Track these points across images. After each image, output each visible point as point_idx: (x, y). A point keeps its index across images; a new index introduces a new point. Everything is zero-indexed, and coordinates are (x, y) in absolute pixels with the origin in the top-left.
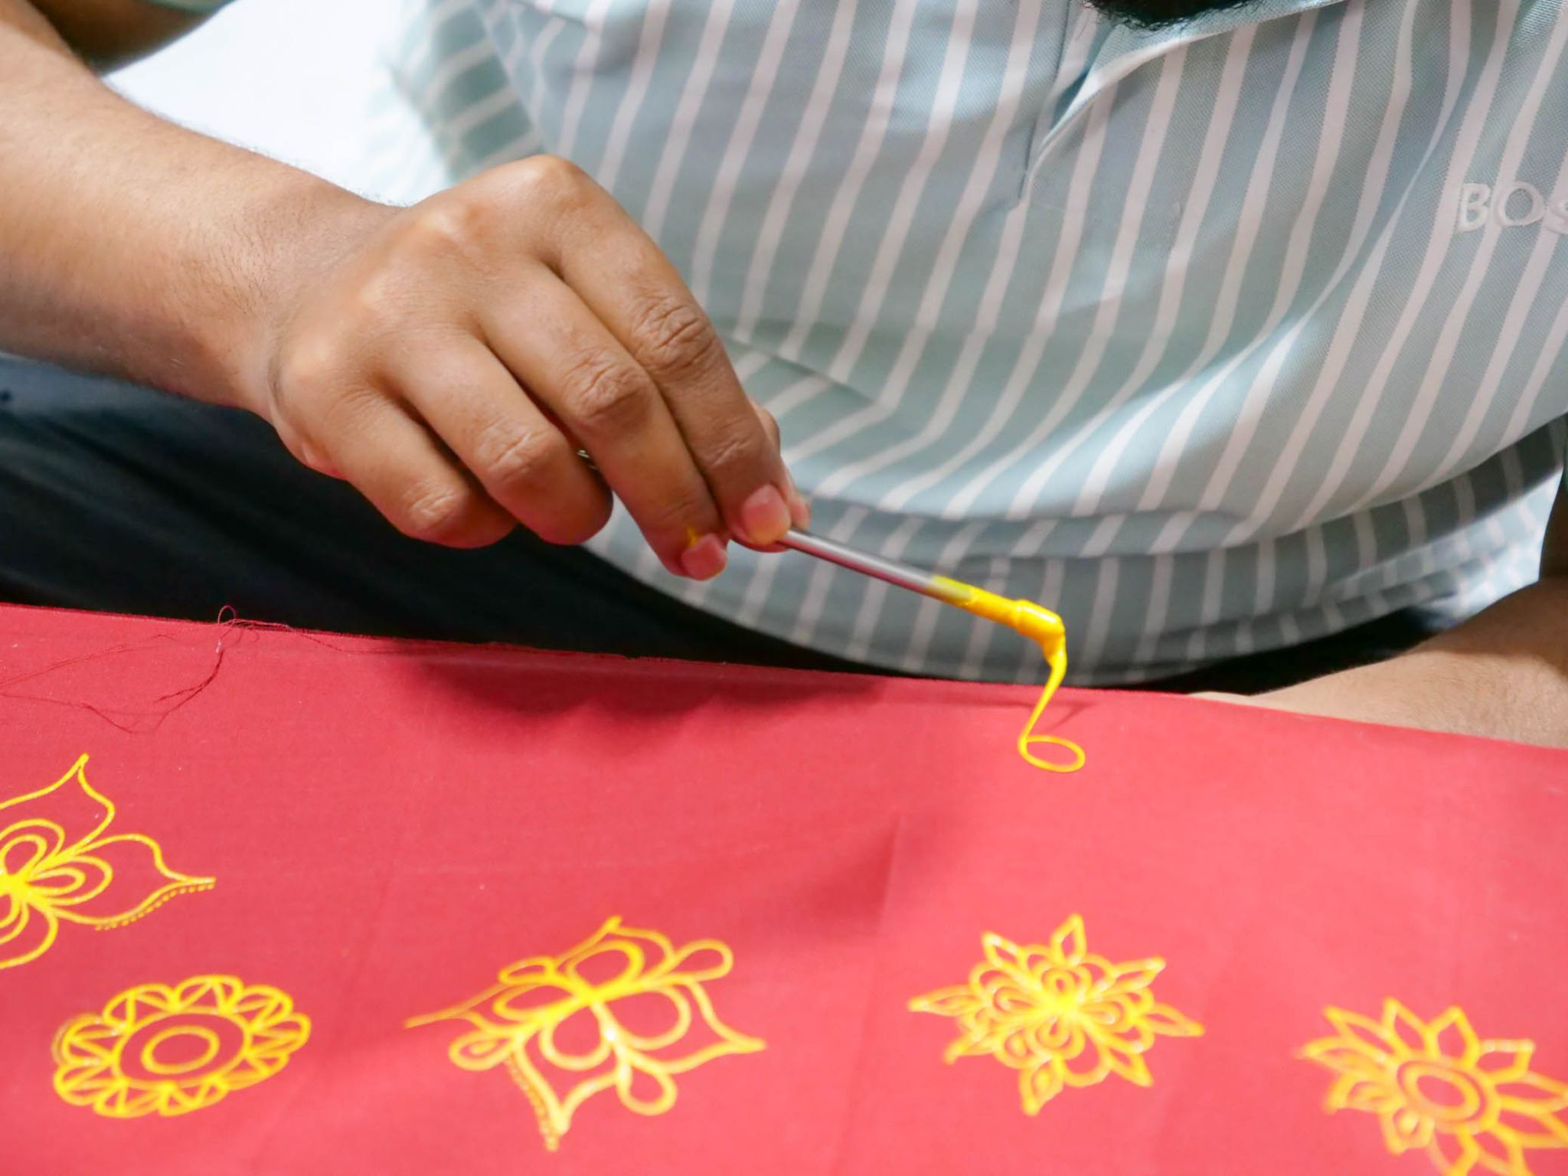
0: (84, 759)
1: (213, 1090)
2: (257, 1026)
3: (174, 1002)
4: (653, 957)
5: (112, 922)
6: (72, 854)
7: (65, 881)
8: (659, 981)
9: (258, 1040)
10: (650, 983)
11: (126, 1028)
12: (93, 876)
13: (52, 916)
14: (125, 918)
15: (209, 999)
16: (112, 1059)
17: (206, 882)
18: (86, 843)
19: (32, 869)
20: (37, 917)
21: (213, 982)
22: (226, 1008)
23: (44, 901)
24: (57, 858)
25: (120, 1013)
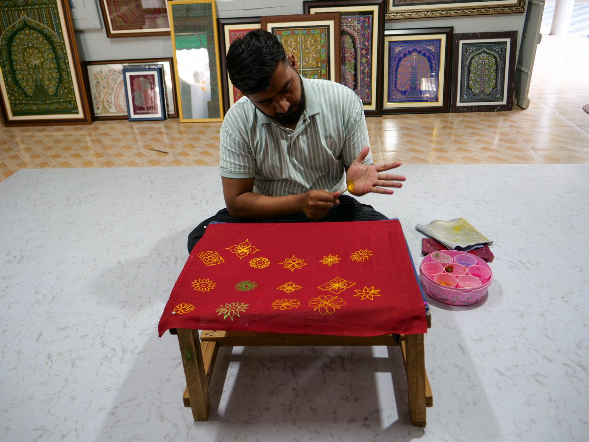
0: (247, 240)
1: (263, 267)
2: (265, 261)
3: (258, 259)
4: (298, 260)
5: (252, 253)
6: (248, 247)
7: (248, 250)
8: (299, 262)
9: (266, 262)
10: (298, 262)
11: (255, 261)
12: (250, 249)
13: (247, 253)
14: (253, 253)
15: (261, 259)
16: (254, 264)
17: (259, 250)
18: (249, 246)
19: (245, 249)
20: (246, 253)
21: (261, 258)
22: (263, 260)
23: (246, 251)
24: (247, 248)
25: (254, 260)
